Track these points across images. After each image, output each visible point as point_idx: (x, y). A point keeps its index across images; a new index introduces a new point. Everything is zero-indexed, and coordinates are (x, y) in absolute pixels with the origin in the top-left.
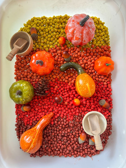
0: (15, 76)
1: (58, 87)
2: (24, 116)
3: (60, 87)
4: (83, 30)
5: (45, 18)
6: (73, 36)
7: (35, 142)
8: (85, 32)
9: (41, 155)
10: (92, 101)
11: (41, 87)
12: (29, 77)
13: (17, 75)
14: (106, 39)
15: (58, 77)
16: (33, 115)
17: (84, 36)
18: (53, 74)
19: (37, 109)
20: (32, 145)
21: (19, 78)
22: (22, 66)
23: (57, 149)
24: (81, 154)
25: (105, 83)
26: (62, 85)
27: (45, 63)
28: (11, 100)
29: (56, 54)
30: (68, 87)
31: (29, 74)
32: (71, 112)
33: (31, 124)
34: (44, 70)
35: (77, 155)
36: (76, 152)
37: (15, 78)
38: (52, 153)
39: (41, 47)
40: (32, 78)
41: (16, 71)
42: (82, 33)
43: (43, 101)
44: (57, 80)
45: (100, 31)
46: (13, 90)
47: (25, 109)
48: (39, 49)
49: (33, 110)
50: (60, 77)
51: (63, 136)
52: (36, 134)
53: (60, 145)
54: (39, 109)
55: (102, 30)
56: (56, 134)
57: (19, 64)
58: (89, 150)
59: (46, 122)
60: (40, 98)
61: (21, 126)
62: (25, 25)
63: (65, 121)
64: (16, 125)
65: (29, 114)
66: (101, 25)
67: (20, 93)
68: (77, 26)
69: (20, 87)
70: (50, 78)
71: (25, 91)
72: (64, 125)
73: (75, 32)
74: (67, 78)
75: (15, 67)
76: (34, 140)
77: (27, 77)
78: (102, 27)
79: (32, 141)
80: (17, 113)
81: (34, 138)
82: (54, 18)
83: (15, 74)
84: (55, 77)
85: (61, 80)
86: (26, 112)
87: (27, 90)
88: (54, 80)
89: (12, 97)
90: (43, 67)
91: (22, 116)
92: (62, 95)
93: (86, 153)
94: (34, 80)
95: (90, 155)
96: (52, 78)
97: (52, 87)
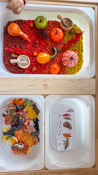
0: (50, 21)
1: (43, 45)
2: (27, 25)
3: (43, 46)
4: (68, 58)
5: (82, 39)
6: (67, 53)
7: (14, 32)
8: (67, 58)
9: (4, 33)
10: (35, 63)
11: (44, 33)
12: (49, 28)
13: (51, 22)
14: (70, 73)
15: (49, 45)
16: (28, 29)
17: (65, 58)
18: (51, 42)
19: (31, 32)
20: (13, 31)
21: (49, 23)
22: (56, 25)
23: (8, 42)
24: (5, 56)
25: (45, 72)
26: (44, 47)
27: (56, 36)
28: (37, 17)
29: (62, 44)
30: (43, 50)
31: (51, 28)
32: (29, 51)
33: (23, 28)
34: (53, 35)
35: (4, 54)
36: (6, 53)
37: (49, 20)
38: (6, 39)
39: (66, 36)
40: (49, 30)
41: (53, 21)
42: (67, 57)
43: (35, 35)
44: (47, 44)
45: (74, 70)
46: (42, 18)
47: (32, 25)
48: (65, 35)
49: (31, 29)
50: (49, 46)
51: (15, 45)
52: (18, 32)
53: (10, 44)
54: (31, 33)
55: (75, 71)
56: (17, 42)
57: (57, 23)
58: (7, 60)
59: (25, 38)
60: (37, 34)
61: (21, 23)
62: (79, 28)
63: (24, 47)
64: (22, 20)
65: (28, 27)
66: (78, 70)
67: (41, 21)
68: (71, 55)
69: (44, 21)
70: (49, 40)
71: (42, 24)
72: (22, 46)
73: (69, 54)
74: (49, 50)
75: (55, 21)
76: (15, 32)
77: (49, 27)
78: (76, 71)
79: (14, 31)
80: (29, 21)
81: (16, 31)
82: (82, 44)
83: (51, 21)
84: (49, 43)
85: (47, 46)
86: (30, 26)
87: (42, 25)
88: (47, 42)
89: (39, 17)
90: (54, 34)
91: (27, 23)
92: (39, 47)
93: (5, 59)
94: (47, 31)
95: (4, 61)
96: (48, 41)
97: (43, 41)
